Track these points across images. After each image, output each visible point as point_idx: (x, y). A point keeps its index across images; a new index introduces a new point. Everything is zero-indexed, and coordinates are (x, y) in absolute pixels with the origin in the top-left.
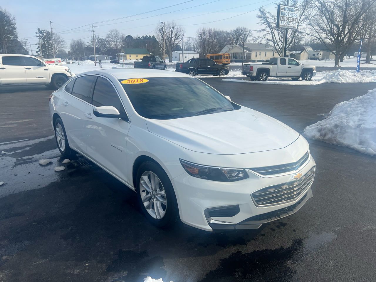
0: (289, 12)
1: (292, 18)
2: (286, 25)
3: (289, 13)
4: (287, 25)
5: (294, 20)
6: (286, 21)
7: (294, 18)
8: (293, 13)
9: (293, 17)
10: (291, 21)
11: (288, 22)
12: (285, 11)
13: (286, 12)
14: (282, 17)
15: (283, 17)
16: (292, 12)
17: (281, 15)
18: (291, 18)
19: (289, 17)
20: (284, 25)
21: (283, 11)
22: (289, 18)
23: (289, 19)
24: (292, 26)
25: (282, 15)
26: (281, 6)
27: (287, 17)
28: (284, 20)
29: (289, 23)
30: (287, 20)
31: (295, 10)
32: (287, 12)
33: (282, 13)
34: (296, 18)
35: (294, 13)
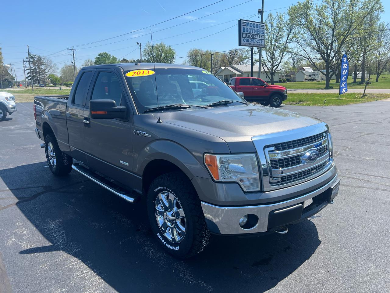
0: (253, 28)
1: (258, 35)
2: (249, 42)
3: (253, 29)
4: (252, 43)
5: (259, 37)
6: (250, 38)
7: (260, 35)
8: (258, 30)
9: (259, 33)
10: (257, 39)
12: (247, 27)
14: (244, 34)
15: (245, 33)
17: (243, 31)
18: (256, 35)
19: (253, 33)
20: (247, 42)
21: (245, 27)
22: (253, 35)
23: (253, 37)
24: (258, 44)
25: (245, 31)
26: (242, 21)
27: (250, 34)
28: (247, 37)
29: (254, 41)
31: (261, 26)
32: (251, 28)
33: (243, 30)
34: (262, 35)
35: (260, 29)
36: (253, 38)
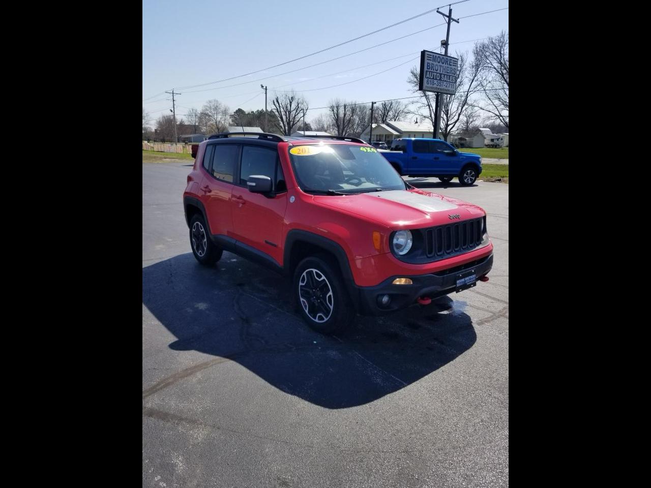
0: (441, 64)
1: (447, 75)
2: (435, 86)
3: (441, 66)
4: (438, 87)
5: (449, 79)
6: (436, 79)
7: (449, 76)
8: (448, 67)
9: (448, 73)
10: (445, 81)
11: (439, 81)
12: (433, 63)
13: (435, 63)
14: (428, 72)
15: (430, 72)
16: (446, 65)
17: (427, 69)
18: (444, 75)
19: (441, 72)
20: (432, 86)
21: (431, 62)
22: (441, 74)
23: (441, 77)
24: (447, 88)
25: (429, 69)
26: (426, 53)
27: (437, 73)
28: (432, 77)
29: (442, 83)
30: (438, 79)
31: (453, 62)
32: (439, 64)
33: (428, 66)
34: (453, 76)
35: (450, 66)
36: (440, 80)
